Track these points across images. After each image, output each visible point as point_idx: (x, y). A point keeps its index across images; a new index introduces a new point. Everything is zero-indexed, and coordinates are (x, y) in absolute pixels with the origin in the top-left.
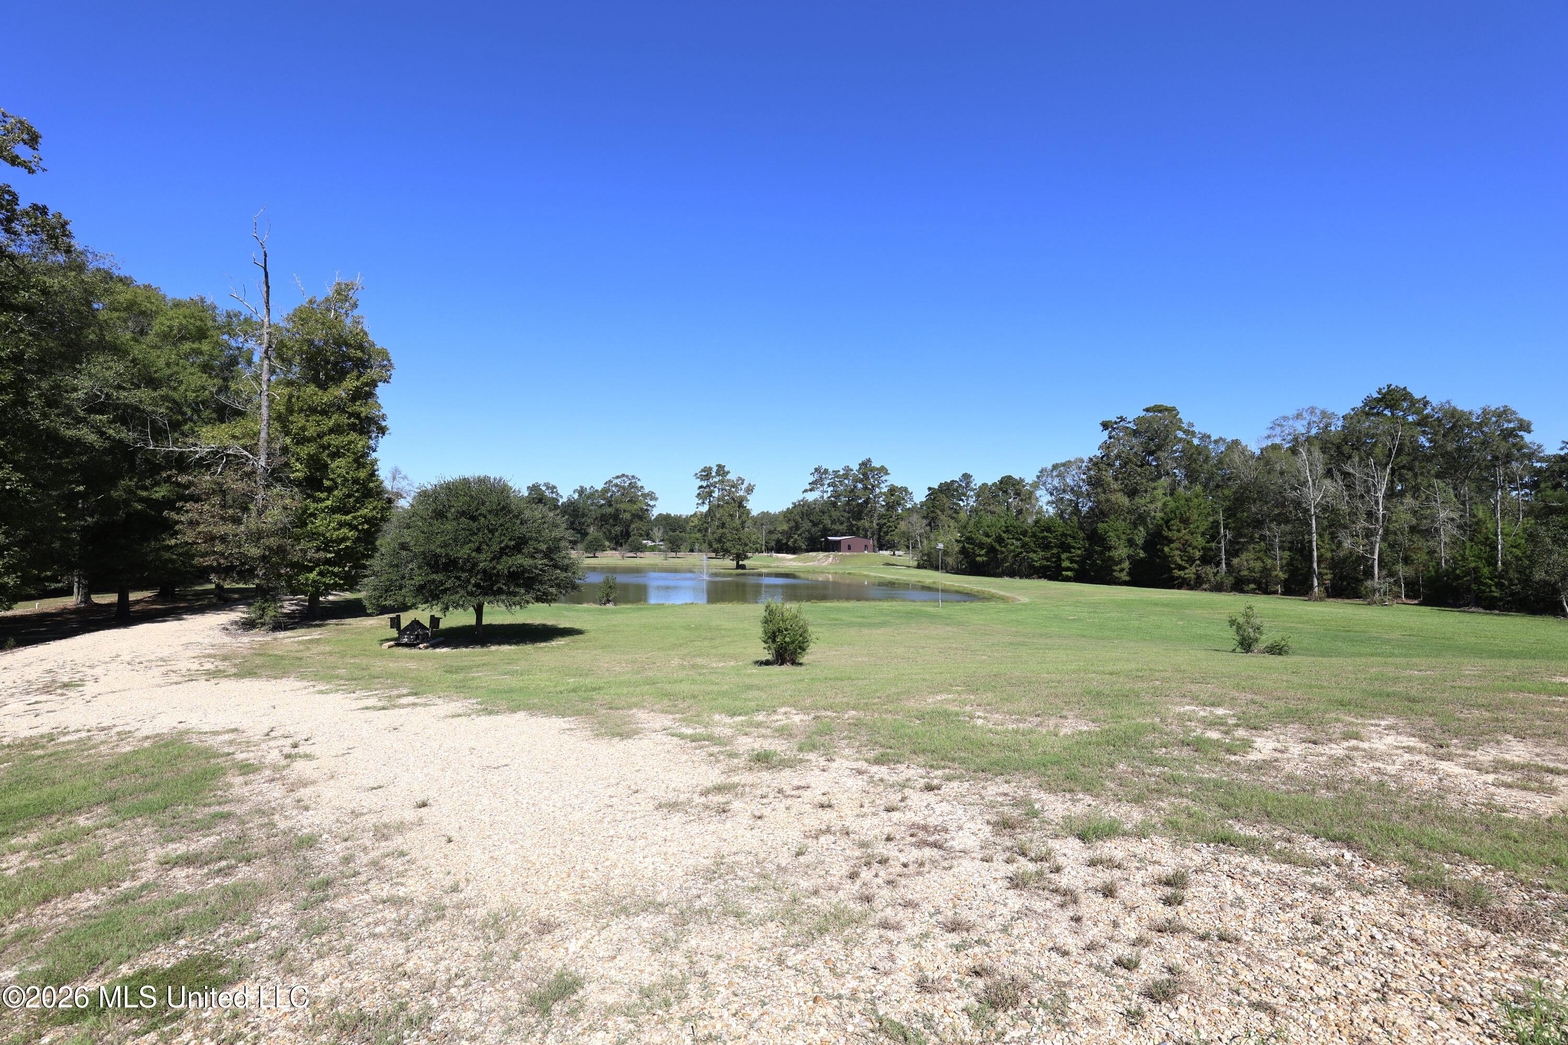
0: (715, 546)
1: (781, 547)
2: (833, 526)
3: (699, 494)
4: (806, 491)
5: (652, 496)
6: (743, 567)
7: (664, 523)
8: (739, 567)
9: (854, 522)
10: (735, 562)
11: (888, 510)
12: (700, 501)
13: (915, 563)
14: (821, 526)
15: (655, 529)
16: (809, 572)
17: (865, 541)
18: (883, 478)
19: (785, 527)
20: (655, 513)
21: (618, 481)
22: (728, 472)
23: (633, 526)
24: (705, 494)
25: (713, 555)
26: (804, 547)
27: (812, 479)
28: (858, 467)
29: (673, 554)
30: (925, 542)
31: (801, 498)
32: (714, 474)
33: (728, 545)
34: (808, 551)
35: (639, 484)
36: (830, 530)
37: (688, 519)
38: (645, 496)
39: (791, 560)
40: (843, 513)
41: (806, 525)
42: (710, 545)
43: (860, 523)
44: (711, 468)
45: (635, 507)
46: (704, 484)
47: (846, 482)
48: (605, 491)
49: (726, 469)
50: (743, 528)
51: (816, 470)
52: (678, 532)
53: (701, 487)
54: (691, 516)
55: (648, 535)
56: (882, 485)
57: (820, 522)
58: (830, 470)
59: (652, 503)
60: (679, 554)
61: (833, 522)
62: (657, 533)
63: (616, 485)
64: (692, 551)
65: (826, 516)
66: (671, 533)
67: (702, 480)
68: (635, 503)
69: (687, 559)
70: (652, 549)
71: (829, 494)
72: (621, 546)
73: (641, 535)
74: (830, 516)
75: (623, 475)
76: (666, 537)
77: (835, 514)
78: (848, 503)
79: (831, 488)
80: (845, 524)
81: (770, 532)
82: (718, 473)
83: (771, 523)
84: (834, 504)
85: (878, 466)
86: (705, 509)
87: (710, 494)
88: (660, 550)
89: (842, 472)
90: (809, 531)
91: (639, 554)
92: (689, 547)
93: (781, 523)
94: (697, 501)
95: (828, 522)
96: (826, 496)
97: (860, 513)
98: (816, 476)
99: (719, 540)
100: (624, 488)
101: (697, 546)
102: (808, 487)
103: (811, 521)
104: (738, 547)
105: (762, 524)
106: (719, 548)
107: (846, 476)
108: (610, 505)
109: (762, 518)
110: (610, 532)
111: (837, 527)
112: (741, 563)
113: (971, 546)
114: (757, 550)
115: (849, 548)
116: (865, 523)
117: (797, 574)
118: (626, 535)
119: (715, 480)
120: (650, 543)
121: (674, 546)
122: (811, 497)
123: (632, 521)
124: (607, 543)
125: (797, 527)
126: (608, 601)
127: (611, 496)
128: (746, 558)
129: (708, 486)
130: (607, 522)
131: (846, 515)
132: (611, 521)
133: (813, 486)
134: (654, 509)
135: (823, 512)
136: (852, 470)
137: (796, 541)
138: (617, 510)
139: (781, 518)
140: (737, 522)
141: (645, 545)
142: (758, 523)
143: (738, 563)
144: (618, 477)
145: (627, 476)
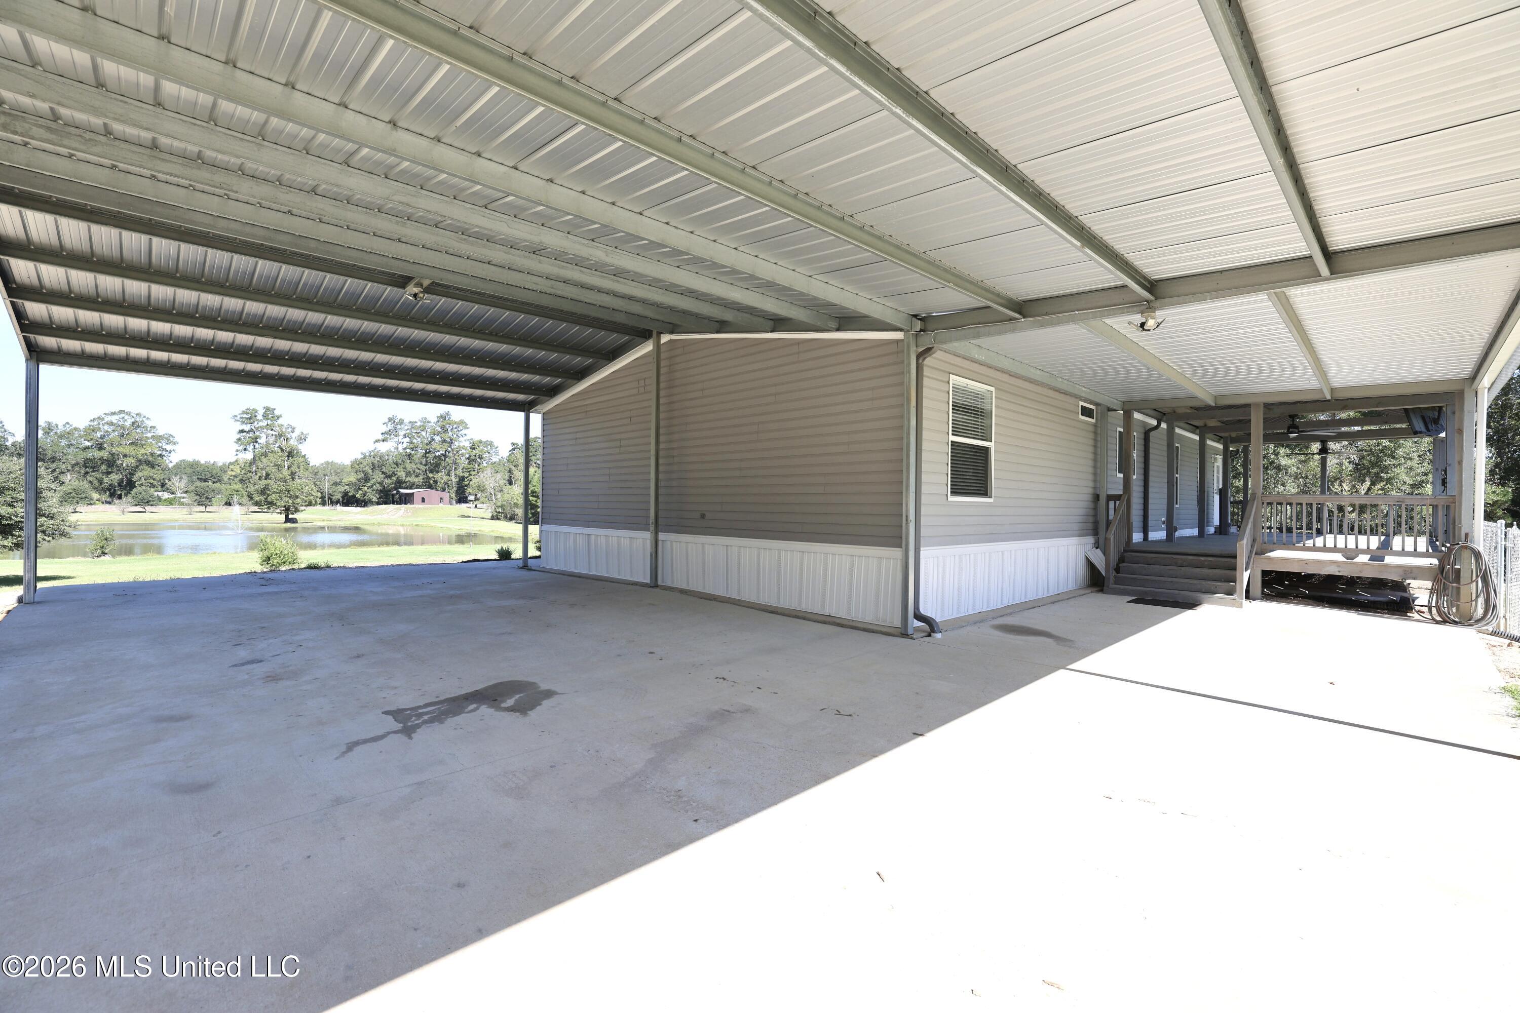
0: (257, 498)
1: (349, 501)
2: (408, 479)
3: (239, 439)
4: (377, 441)
5: (169, 439)
6: (294, 521)
7: (189, 471)
8: (287, 520)
9: (431, 475)
10: (283, 516)
11: (469, 464)
12: (242, 447)
13: (490, 515)
14: (394, 478)
15: (175, 479)
16: (373, 524)
17: (442, 494)
18: (463, 432)
19: (353, 478)
20: (172, 460)
21: (114, 419)
22: (279, 417)
23: (139, 474)
24: (248, 438)
25: (256, 508)
26: (375, 499)
27: (385, 429)
28: (436, 420)
29: (202, 508)
30: (499, 495)
31: (372, 448)
32: (260, 417)
33: (273, 497)
34: (378, 503)
35: (149, 424)
36: (404, 482)
37: (224, 469)
38: (158, 438)
39: (356, 513)
40: (419, 466)
41: (378, 477)
42: (251, 497)
43: (437, 476)
44: (256, 411)
45: (143, 451)
46: (247, 428)
47: (424, 433)
48: (92, 430)
49: (277, 413)
50: (293, 479)
51: (390, 419)
52: (210, 484)
53: (242, 431)
54: (231, 464)
55: (163, 485)
56: (461, 439)
57: (394, 474)
58: (406, 421)
59: (169, 447)
60: (209, 508)
61: (408, 474)
62: (178, 484)
63: (111, 424)
64: (228, 504)
65: (400, 468)
66: (199, 484)
67: (243, 423)
68: (142, 446)
69: (218, 513)
70: (170, 502)
71: (405, 445)
72: (120, 497)
73: (152, 486)
74: (405, 468)
75: (122, 412)
76: (192, 487)
77: (410, 466)
78: (425, 456)
79: (408, 440)
80: (421, 477)
81: (335, 484)
82: (265, 416)
83: (337, 474)
84: (410, 456)
85: (457, 420)
86: (249, 456)
87: (255, 440)
88: (182, 504)
89: (419, 424)
90: (381, 483)
91: (148, 508)
92: (225, 500)
93: (349, 474)
94: (236, 446)
95: (402, 474)
96: (401, 447)
97: (438, 465)
98: (390, 426)
99: (263, 492)
100: (123, 427)
101: (235, 499)
102: (381, 437)
103: (383, 473)
104: (285, 499)
105: (325, 475)
106: (264, 501)
107: (423, 428)
108: (100, 447)
109: (325, 469)
110: (101, 481)
111: (412, 479)
112: (290, 516)
113: (535, 499)
114: (310, 504)
115: (423, 500)
116: (441, 477)
117: (362, 526)
118: (129, 485)
119: (261, 424)
120: (166, 495)
121: (203, 499)
122: (383, 448)
123: (137, 467)
124: (95, 496)
125: (367, 479)
126: (104, 554)
127: (102, 437)
128: (297, 511)
129: (251, 430)
130: (95, 469)
131: (423, 468)
132: (104, 467)
133: (386, 436)
134: (172, 454)
135: (397, 464)
136: (429, 422)
137: (365, 494)
138: (113, 454)
139: (349, 469)
140: (286, 472)
141: (159, 499)
142: (320, 474)
143: (287, 516)
144: (113, 413)
145: (128, 414)
